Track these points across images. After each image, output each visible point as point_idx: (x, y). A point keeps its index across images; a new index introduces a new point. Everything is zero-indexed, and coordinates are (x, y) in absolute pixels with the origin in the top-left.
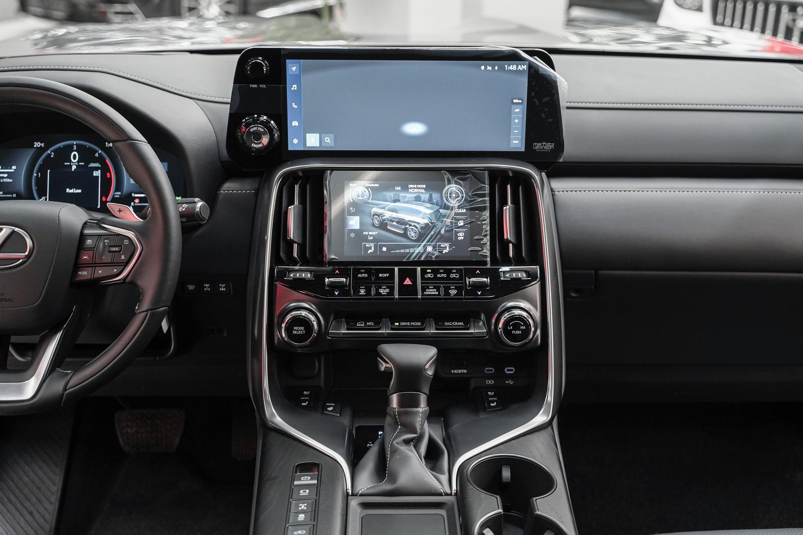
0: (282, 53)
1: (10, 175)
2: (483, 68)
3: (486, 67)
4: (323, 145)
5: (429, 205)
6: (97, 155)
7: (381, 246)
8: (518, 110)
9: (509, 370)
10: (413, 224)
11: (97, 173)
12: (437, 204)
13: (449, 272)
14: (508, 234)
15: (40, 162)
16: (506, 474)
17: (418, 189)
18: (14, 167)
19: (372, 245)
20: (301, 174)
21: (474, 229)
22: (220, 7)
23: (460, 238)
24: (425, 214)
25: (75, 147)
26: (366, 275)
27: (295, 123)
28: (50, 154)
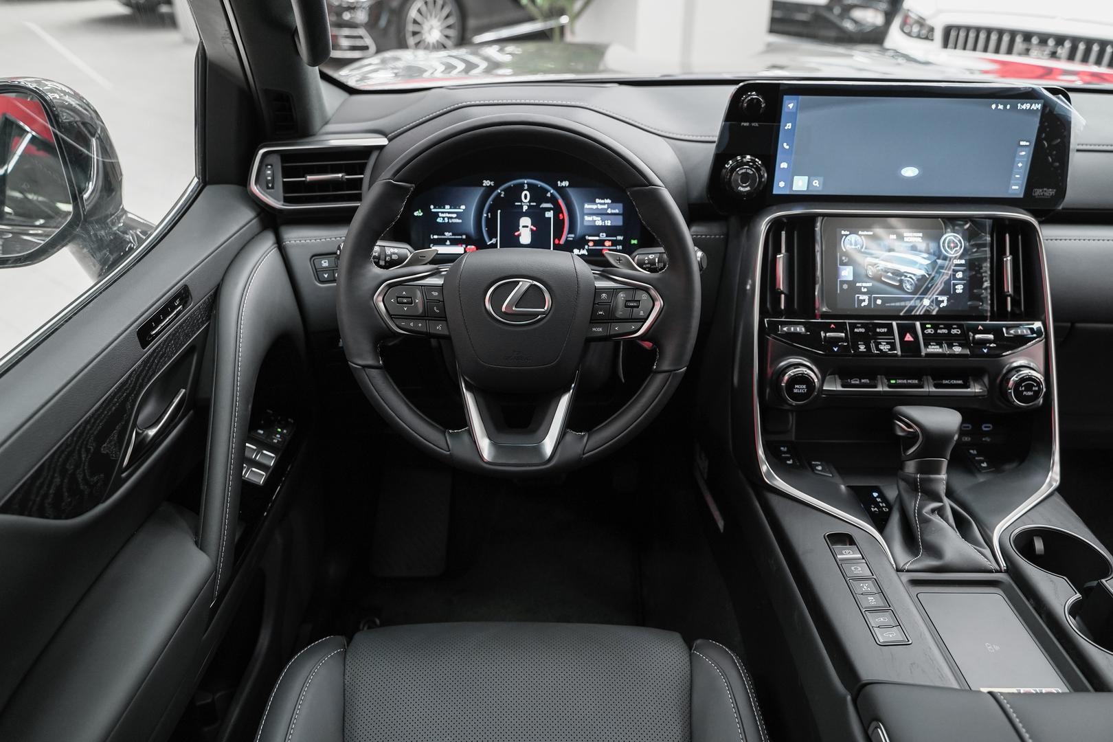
0: (781, 88)
1: (459, 215)
2: (994, 106)
3: (997, 106)
4: (810, 189)
5: (926, 255)
6: (549, 195)
7: (876, 299)
8: (1023, 153)
9: (986, 428)
10: (909, 275)
11: (550, 214)
12: (934, 254)
13: (949, 327)
14: (1009, 287)
15: (490, 201)
16: (1039, 545)
17: (914, 237)
18: (463, 207)
19: (866, 297)
20: (785, 221)
21: (973, 282)
22: (441, 31)
23: (958, 291)
24: (921, 264)
25: (526, 186)
26: (863, 330)
27: (784, 165)
28: (500, 194)
